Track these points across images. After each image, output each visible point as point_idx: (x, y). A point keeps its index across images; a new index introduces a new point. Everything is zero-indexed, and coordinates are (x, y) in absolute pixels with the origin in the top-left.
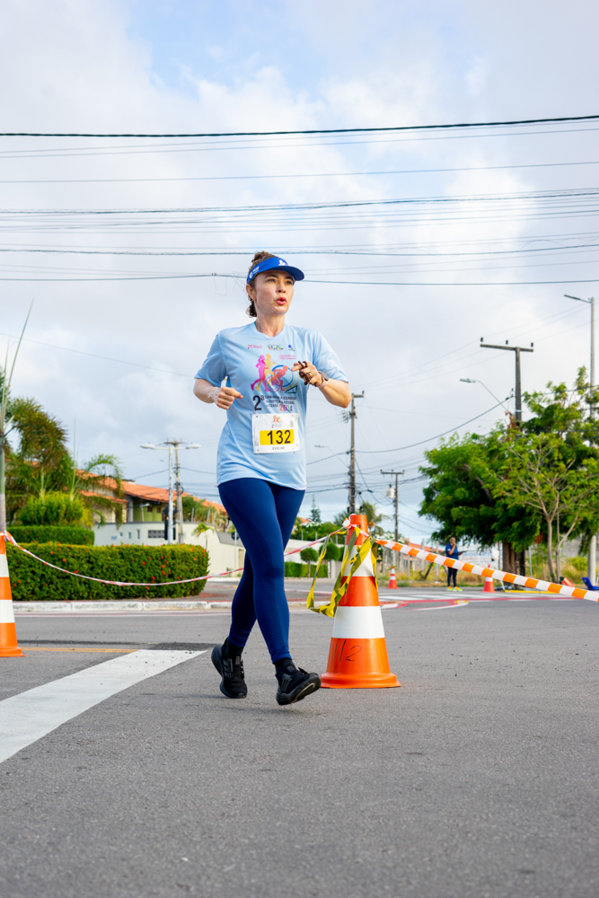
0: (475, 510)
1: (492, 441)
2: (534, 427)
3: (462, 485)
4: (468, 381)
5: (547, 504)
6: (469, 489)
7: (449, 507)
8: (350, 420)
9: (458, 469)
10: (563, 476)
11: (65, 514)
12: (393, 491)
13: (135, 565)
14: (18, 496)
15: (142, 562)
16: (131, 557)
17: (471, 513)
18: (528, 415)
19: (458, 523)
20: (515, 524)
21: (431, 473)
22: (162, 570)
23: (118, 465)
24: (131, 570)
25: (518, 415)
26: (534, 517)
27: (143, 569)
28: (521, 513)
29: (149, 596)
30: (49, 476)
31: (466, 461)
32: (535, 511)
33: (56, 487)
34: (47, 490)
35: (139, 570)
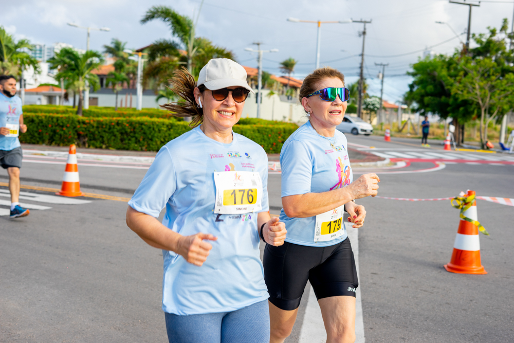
0: (438, 99)
1: (451, 59)
2: (477, 52)
3: (431, 84)
4: (440, 23)
5: (482, 100)
6: (435, 86)
7: (423, 96)
9: (429, 74)
10: (494, 83)
12: (381, 76)
13: (265, 137)
15: (269, 135)
16: (264, 132)
17: (436, 100)
18: (473, 45)
19: (427, 106)
20: (461, 109)
21: (414, 75)
22: (279, 139)
25: (467, 44)
26: (474, 106)
27: (269, 139)
28: (466, 103)
29: (272, 153)
31: (435, 70)
32: (475, 103)
35: (267, 139)
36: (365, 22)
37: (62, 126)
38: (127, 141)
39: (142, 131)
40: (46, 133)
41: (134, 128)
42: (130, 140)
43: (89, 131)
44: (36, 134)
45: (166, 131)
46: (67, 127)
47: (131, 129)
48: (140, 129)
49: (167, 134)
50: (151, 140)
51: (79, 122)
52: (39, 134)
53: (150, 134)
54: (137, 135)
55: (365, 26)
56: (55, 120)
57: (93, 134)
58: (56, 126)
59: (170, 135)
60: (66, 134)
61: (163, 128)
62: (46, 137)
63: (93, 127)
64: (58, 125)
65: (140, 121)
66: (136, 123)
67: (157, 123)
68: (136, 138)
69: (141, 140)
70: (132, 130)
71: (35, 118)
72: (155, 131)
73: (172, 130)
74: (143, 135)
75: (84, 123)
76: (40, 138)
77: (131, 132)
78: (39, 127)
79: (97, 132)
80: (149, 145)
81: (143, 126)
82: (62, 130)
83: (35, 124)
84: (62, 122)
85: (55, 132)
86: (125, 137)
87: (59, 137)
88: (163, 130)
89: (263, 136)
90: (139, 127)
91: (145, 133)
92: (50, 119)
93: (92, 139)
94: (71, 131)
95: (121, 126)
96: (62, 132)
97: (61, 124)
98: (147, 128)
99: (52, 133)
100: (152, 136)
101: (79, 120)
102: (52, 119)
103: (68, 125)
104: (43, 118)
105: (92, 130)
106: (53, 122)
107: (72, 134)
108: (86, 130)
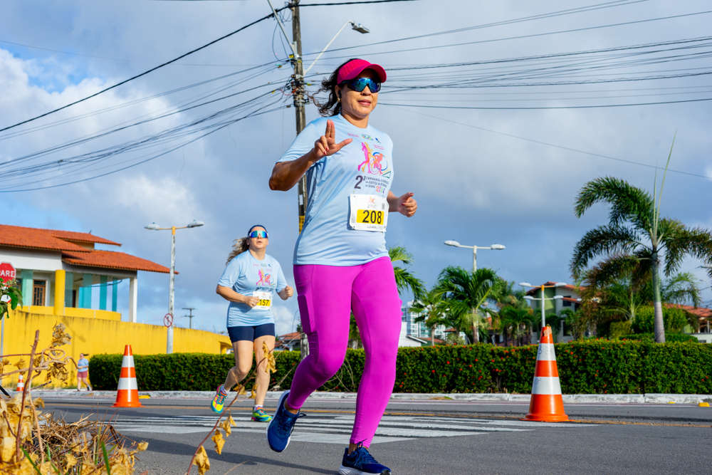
11: (673, 323)
14: (611, 310)
23: (694, 281)
30: (638, 293)
33: (644, 302)
34: (636, 304)
37: (468, 362)
38: (572, 379)
39: (598, 361)
40: (443, 374)
41: (584, 357)
42: (578, 377)
43: (511, 366)
44: (428, 378)
45: (637, 360)
47: (578, 359)
48: (594, 357)
49: (639, 364)
50: (614, 375)
51: (492, 353)
52: (432, 377)
53: (611, 365)
54: (589, 368)
56: (455, 353)
57: (518, 371)
58: (458, 362)
59: (644, 364)
60: (475, 373)
61: (631, 354)
62: (444, 382)
63: (516, 360)
64: (461, 360)
65: (593, 345)
66: (586, 349)
67: (622, 347)
68: (588, 374)
69: (597, 375)
70: (580, 362)
71: (425, 353)
72: (620, 359)
73: (648, 357)
74: (598, 367)
75: (501, 354)
76: (433, 383)
77: (578, 364)
78: (432, 367)
79: (522, 368)
80: (610, 383)
81: (599, 353)
82: (468, 368)
83: (426, 361)
84: (467, 356)
85: (456, 372)
86: (569, 373)
87: (463, 379)
88: (632, 357)
90: (592, 355)
91: (602, 364)
92: (448, 352)
93: (515, 379)
94: (482, 369)
95: (562, 355)
96: (468, 372)
97: (465, 358)
98: (605, 355)
99: (452, 374)
100: (614, 369)
101: (492, 351)
102: (451, 352)
103: (477, 360)
104: (438, 351)
105: (514, 364)
106: (453, 356)
107: (483, 374)
108: (505, 365)
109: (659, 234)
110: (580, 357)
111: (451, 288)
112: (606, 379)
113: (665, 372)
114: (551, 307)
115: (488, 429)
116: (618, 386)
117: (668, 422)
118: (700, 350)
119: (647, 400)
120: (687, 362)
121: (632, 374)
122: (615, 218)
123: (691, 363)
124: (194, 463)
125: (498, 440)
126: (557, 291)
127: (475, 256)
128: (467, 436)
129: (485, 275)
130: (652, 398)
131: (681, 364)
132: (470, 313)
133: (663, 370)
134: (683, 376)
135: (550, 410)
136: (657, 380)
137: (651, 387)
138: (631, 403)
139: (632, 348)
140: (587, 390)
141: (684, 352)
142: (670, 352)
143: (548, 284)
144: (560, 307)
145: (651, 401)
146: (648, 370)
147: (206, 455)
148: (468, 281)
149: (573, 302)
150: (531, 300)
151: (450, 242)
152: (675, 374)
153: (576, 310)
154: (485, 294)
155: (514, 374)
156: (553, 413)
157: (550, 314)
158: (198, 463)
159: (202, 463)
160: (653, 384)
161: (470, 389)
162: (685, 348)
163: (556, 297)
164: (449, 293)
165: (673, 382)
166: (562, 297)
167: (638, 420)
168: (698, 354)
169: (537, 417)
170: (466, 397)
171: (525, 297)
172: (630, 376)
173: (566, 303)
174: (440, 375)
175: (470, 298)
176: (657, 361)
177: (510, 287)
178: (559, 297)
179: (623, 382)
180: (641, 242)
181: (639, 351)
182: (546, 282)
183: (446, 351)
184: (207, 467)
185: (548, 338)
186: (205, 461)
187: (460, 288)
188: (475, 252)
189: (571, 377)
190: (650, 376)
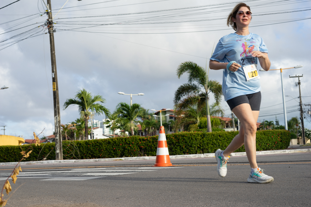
8: (298, 86)
11: (215, 124)
13: (269, 137)
14: (190, 119)
24: (268, 139)
30: (200, 112)
33: (203, 116)
34: (200, 117)
35: (271, 139)
36: (299, 77)
37: (129, 144)
38: (174, 149)
39: (184, 141)
40: (119, 150)
41: (178, 140)
42: (176, 148)
43: (148, 145)
44: (112, 152)
45: (201, 140)
46: (132, 144)
47: (176, 140)
48: (183, 139)
49: (201, 141)
50: (191, 146)
51: (140, 140)
52: (114, 151)
53: (190, 142)
54: (181, 144)
55: (299, 78)
56: (124, 140)
57: (151, 147)
58: (125, 144)
59: (203, 141)
60: (132, 149)
61: (198, 137)
62: (119, 153)
63: (150, 142)
64: (126, 143)
65: (182, 134)
66: (179, 136)
67: (194, 135)
68: (180, 147)
69: (184, 147)
70: (177, 141)
71: (111, 141)
72: (193, 140)
73: (205, 138)
74: (185, 143)
75: (143, 140)
76: (114, 154)
77: (176, 143)
78: (114, 146)
79: (153, 145)
80: (190, 150)
81: (184, 138)
82: (129, 146)
83: (111, 144)
84: (129, 141)
85: (124, 148)
86: (172, 146)
87: (128, 151)
88: (198, 138)
89: (268, 138)
90: (182, 138)
91: (186, 142)
92: (121, 140)
93: (150, 150)
94: (135, 146)
95: (169, 139)
96: (129, 148)
97: (128, 142)
98: (187, 138)
99: (123, 149)
100: (191, 144)
101: (140, 139)
102: (122, 140)
103: (133, 143)
104: (116, 140)
105: (149, 144)
106: (123, 142)
107: (136, 149)
108: (145, 144)
109: (208, 86)
110: (177, 140)
111: (122, 112)
112: (188, 148)
113: (212, 144)
114: (164, 119)
115: (138, 171)
116: (193, 151)
117: (213, 164)
118: (226, 135)
119: (205, 156)
120: (221, 140)
121: (199, 146)
122: (190, 80)
123: (222, 140)
124: (4, 188)
125: (142, 175)
126: (167, 112)
127: (131, 98)
128: (129, 174)
129: (136, 107)
130: (207, 155)
131: (218, 141)
132: (130, 123)
133: (211, 144)
134: (219, 146)
135: (164, 162)
136: (209, 148)
137: (206, 151)
138: (198, 158)
139: (198, 135)
140: (180, 153)
141: (219, 135)
142: (214, 136)
143: (163, 110)
144: (168, 119)
145: (207, 156)
146: (205, 144)
147: (10, 184)
148: (129, 109)
149: (174, 117)
150: (156, 117)
151: (121, 93)
152: (216, 145)
153: (175, 120)
154: (136, 115)
155: (149, 148)
156: (166, 163)
157: (164, 123)
158: (6, 188)
159: (8, 188)
160: (207, 149)
161: (131, 155)
162: (220, 134)
163: (166, 115)
164: (121, 114)
165: (215, 148)
166: (169, 115)
167: (201, 164)
168: (225, 136)
169: (159, 165)
170: (129, 159)
171: (154, 115)
172: (198, 147)
173: (171, 117)
174: (118, 150)
175: (130, 116)
176: (209, 140)
177: (147, 112)
178: (168, 115)
179: (195, 149)
180: (201, 90)
181: (201, 136)
182: (162, 109)
183: (120, 139)
184: (10, 190)
185: (163, 131)
186: (9, 187)
187: (125, 112)
188: (131, 96)
189: (173, 148)
190: (206, 146)
